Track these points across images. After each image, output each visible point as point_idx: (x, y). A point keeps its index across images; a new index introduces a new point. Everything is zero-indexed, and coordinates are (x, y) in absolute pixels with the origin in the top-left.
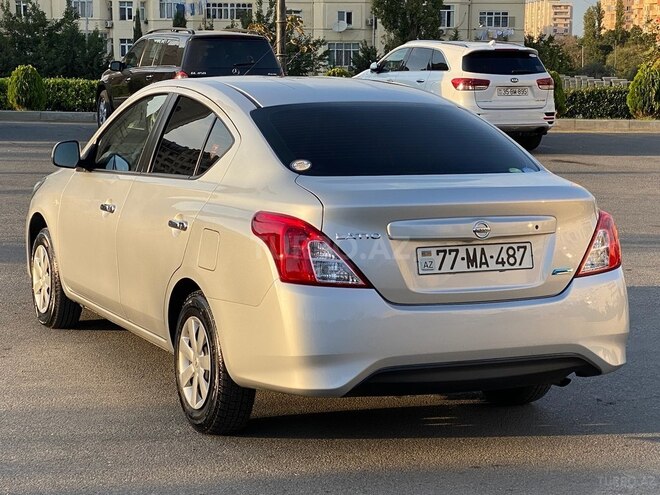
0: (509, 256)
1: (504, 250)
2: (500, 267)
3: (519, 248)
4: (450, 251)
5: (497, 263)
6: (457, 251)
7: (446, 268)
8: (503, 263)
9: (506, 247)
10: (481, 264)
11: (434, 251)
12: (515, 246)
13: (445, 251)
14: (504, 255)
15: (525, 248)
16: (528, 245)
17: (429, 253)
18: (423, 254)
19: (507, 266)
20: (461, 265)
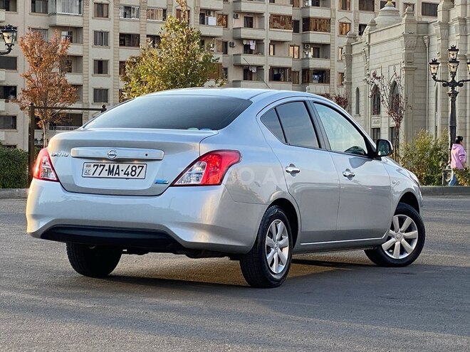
0: (133, 171)
1: (130, 168)
2: (126, 176)
3: (139, 167)
4: (101, 165)
5: (125, 174)
6: (104, 166)
7: (96, 174)
8: (128, 174)
9: (132, 165)
10: (116, 173)
11: (92, 165)
12: (137, 166)
13: (98, 165)
14: (130, 170)
15: (143, 167)
16: (145, 166)
17: (90, 166)
18: (87, 166)
19: (130, 176)
20: (105, 174)
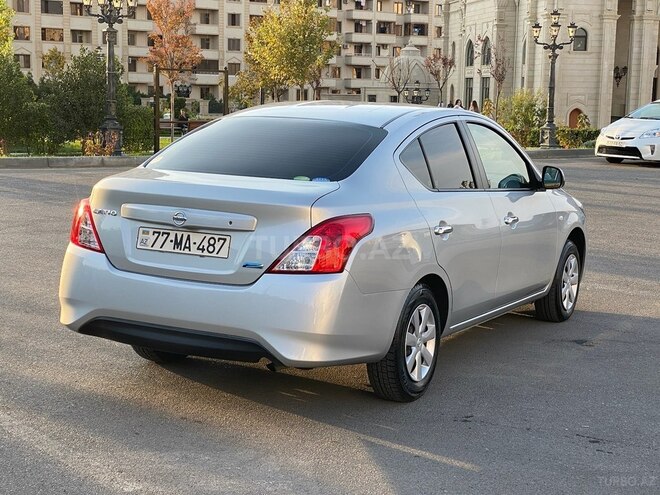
0: (210, 245)
1: (207, 239)
2: (200, 252)
3: (219, 239)
4: (164, 233)
5: (198, 249)
6: (168, 234)
7: (157, 247)
8: (203, 250)
9: (209, 237)
10: (185, 247)
11: (151, 231)
12: (217, 237)
13: (159, 233)
14: (205, 244)
15: (225, 240)
16: (228, 238)
17: (148, 233)
18: (144, 232)
19: (206, 253)
20: (169, 246)
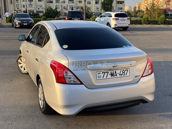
0: (123, 73)
1: (122, 71)
4: (106, 72)
6: (108, 72)
7: (105, 77)
8: (121, 75)
9: (122, 70)
10: (115, 75)
11: (101, 73)
12: (125, 70)
13: (104, 73)
14: (122, 73)
15: (127, 70)
16: (128, 69)
18: (98, 74)
19: (122, 76)
20: (109, 76)
